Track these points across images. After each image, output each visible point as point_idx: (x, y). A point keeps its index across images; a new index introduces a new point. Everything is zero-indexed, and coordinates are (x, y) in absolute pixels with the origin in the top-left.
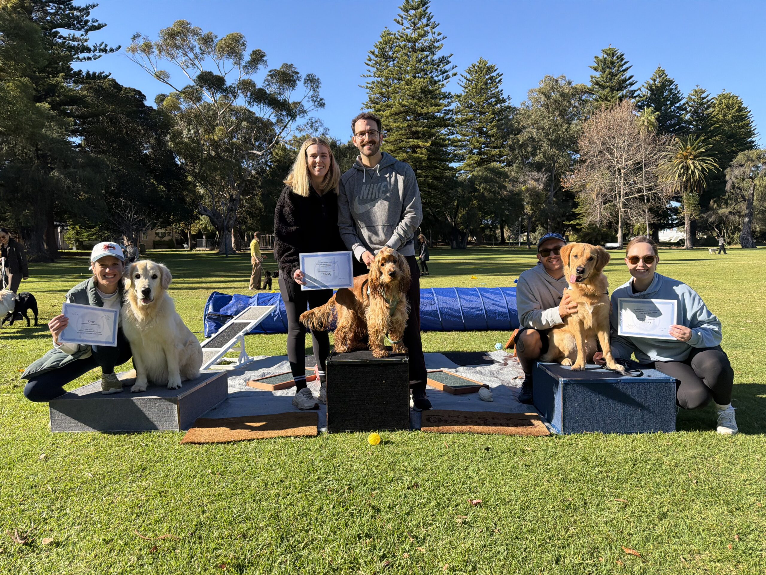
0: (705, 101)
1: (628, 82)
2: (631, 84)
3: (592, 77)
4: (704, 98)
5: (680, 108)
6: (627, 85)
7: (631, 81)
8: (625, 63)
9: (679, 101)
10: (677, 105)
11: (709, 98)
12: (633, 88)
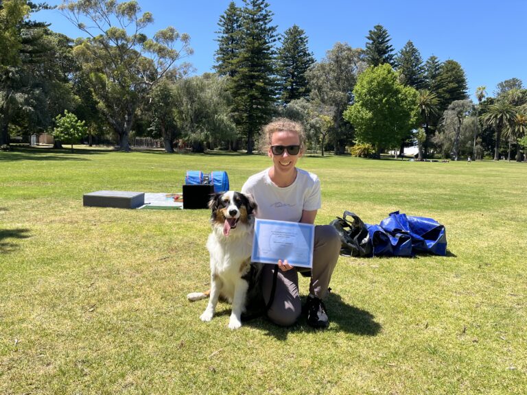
3: (367, 43)
4: (436, 62)
5: (421, 68)
6: (388, 51)
7: (391, 48)
8: (387, 36)
9: (421, 63)
10: (419, 66)
11: (439, 63)
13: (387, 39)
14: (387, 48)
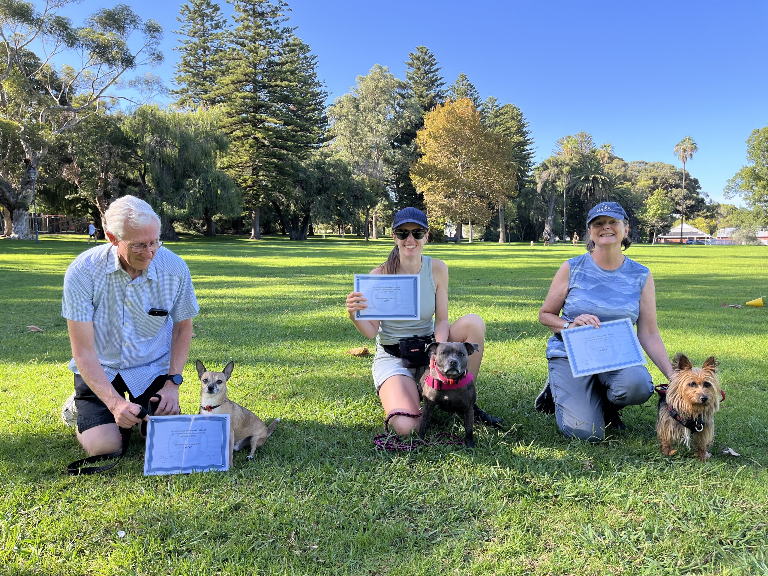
1: (439, 82)
2: (442, 84)
3: (407, 72)
4: (497, 106)
6: (438, 85)
7: (441, 81)
8: (436, 63)
12: (443, 88)
13: (435, 67)
14: (436, 80)
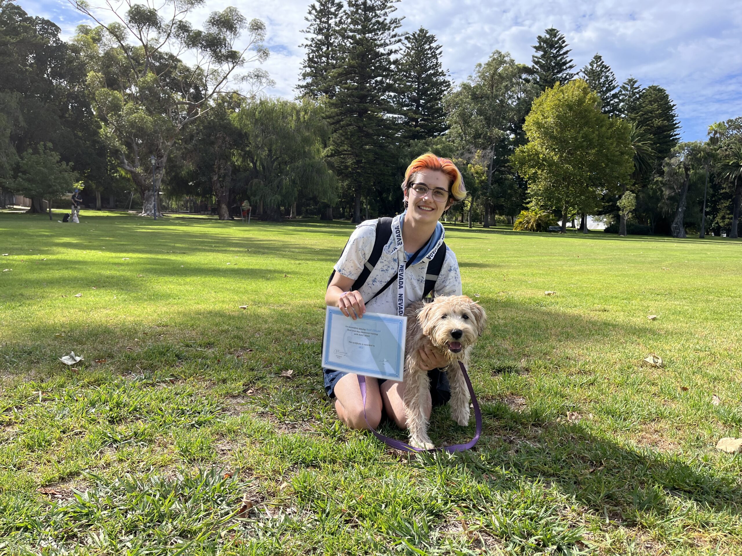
0: (636, 90)
3: (533, 56)
5: (615, 96)
8: (566, 46)
9: (614, 88)
10: (613, 92)
11: (641, 89)
12: (572, 71)
13: (565, 50)
